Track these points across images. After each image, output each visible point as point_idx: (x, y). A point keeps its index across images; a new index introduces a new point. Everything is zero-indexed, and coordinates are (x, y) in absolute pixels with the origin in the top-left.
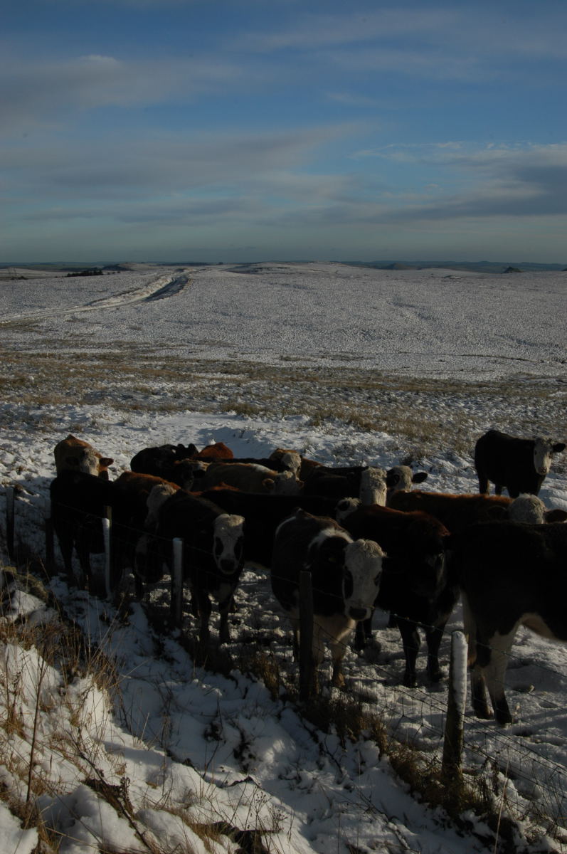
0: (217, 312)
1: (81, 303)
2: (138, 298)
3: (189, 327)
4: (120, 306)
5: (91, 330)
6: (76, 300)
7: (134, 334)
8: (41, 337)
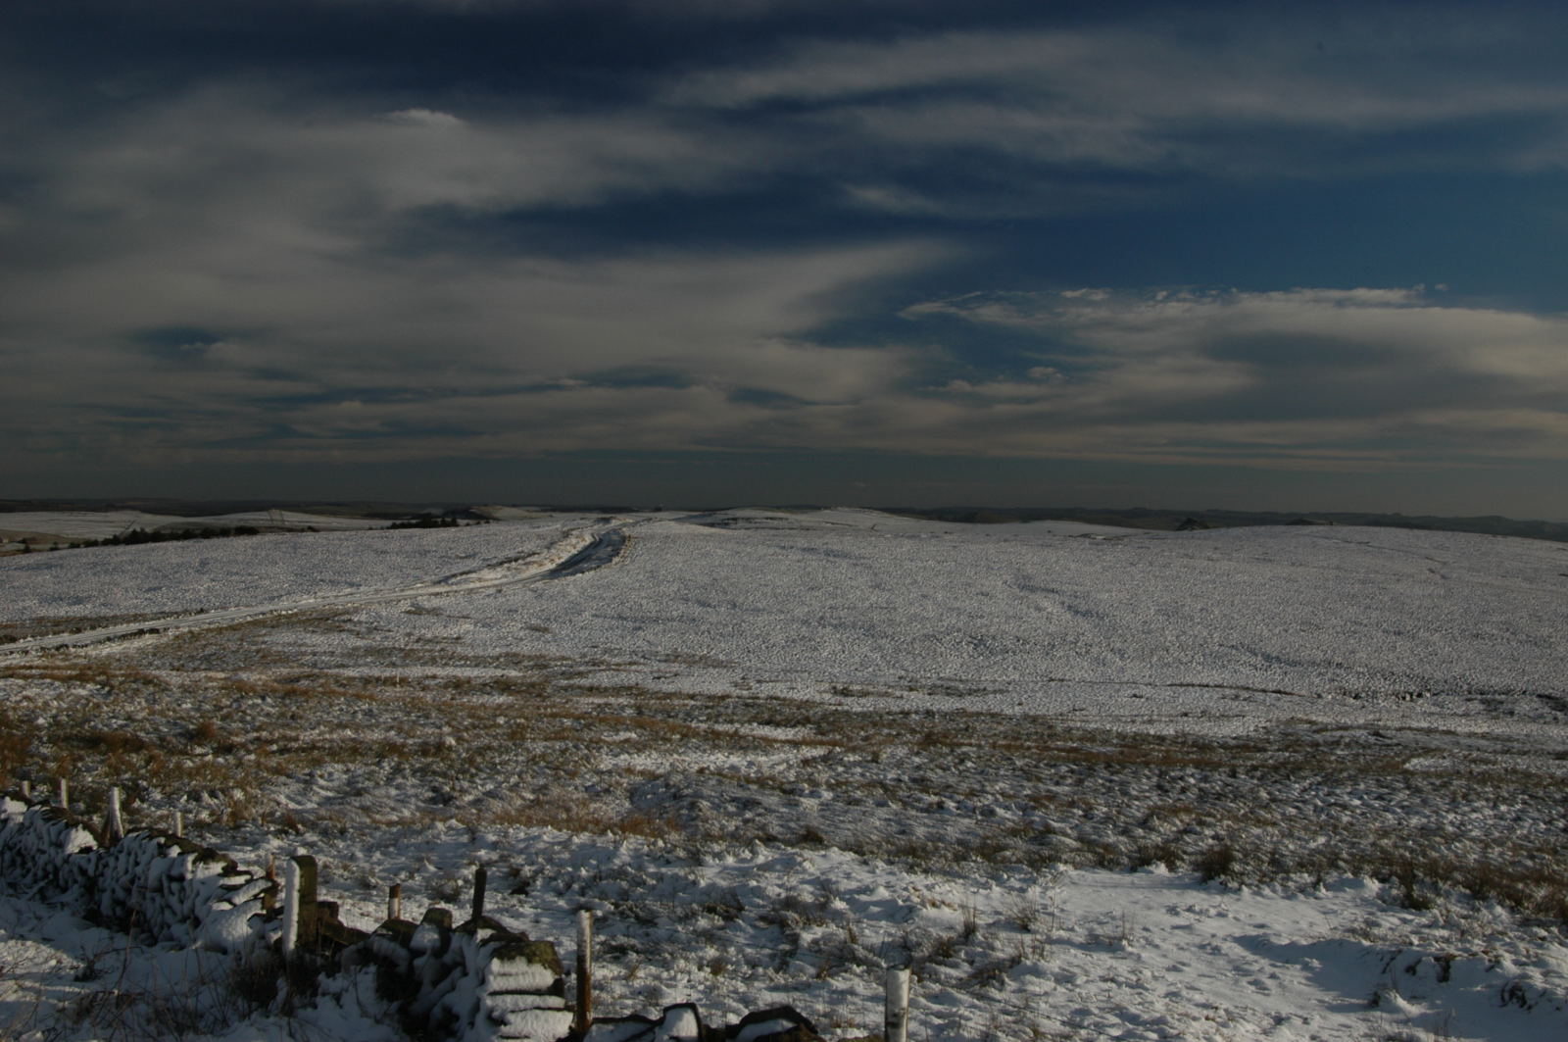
0: (687, 600)
1: (427, 578)
2: (534, 570)
3: (640, 628)
4: (501, 584)
5: (454, 631)
6: (418, 573)
7: (538, 639)
8: (360, 643)
